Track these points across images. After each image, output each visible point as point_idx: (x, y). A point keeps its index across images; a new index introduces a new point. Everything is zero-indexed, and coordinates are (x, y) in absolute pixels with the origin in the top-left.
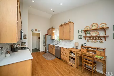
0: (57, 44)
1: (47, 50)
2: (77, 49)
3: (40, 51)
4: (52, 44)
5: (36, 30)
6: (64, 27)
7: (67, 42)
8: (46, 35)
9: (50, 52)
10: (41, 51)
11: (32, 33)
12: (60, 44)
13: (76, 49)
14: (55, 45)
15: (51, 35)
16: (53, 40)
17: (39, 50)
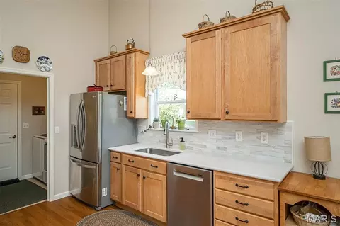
0: (169, 145)
1: (104, 192)
2: (324, 178)
3: (45, 197)
4: (130, 149)
5: (21, 55)
6: (225, 37)
7: (239, 138)
8: (91, 89)
9: (125, 202)
10: (53, 197)
12: (186, 144)
13: (315, 176)
14: (152, 151)
15: (123, 92)
17: (43, 193)
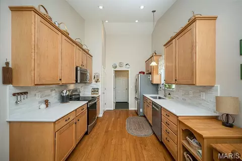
0: (165, 96)
1: (141, 110)
3: (130, 109)
5: (121, 65)
8: (140, 73)
11: (115, 71)
12: (172, 96)
15: (150, 73)
16: (157, 85)
